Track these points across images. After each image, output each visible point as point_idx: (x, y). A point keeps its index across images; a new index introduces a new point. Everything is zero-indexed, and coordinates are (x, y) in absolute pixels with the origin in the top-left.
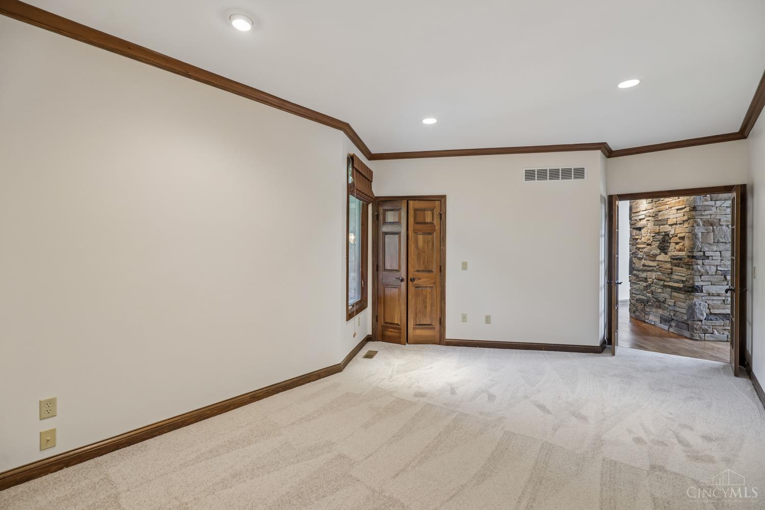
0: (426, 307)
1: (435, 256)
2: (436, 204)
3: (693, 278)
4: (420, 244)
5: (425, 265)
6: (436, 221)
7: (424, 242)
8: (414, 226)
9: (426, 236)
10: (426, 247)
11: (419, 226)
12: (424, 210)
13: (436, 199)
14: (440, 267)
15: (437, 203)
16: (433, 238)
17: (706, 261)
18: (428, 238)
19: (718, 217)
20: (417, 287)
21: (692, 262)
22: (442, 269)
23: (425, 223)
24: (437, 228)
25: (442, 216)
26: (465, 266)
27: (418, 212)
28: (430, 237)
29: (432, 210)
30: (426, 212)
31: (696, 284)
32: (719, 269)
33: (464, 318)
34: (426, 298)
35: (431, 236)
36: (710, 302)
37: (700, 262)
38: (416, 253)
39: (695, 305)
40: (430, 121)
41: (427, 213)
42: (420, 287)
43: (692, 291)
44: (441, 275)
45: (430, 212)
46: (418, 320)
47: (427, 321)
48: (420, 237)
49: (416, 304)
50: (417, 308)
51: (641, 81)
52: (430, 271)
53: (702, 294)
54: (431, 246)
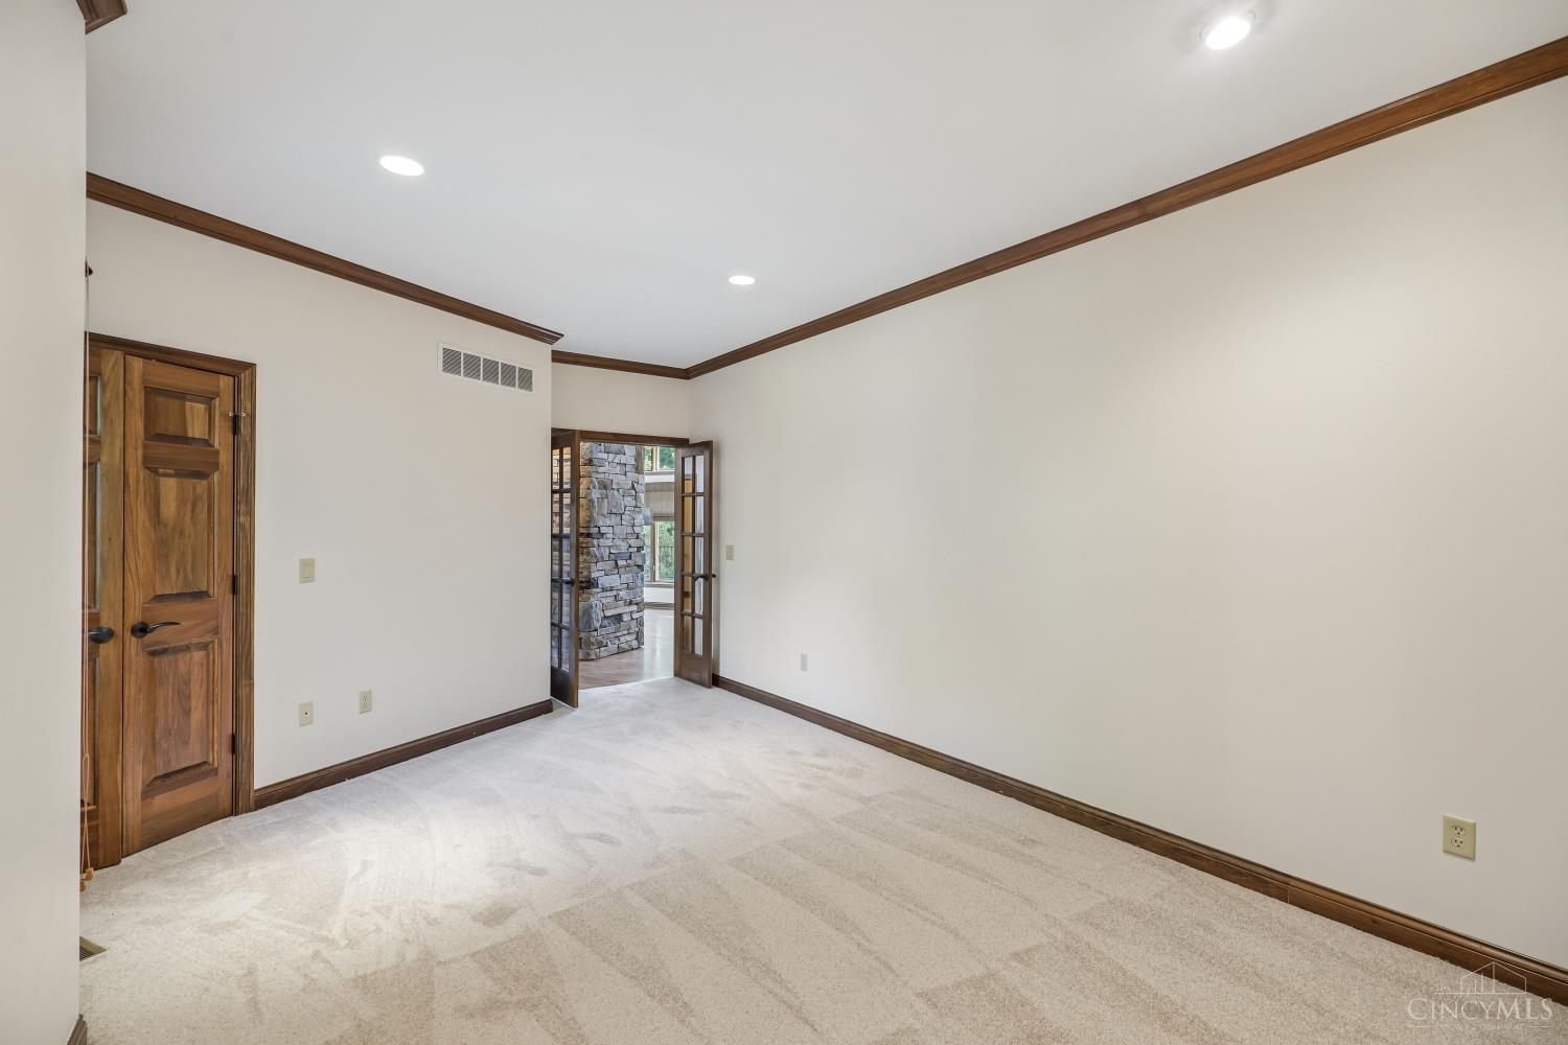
0: (187, 713)
1: (221, 547)
2: (221, 384)
3: (589, 568)
4: (169, 508)
5: (185, 577)
6: (221, 440)
7: (182, 501)
8: (145, 447)
9: (189, 482)
10: (189, 515)
11: (164, 450)
12: (182, 396)
13: (225, 369)
14: (235, 579)
15: (225, 382)
16: (210, 489)
17: (601, 540)
18: (194, 488)
19: (611, 477)
20: (154, 654)
21: (587, 543)
22: (240, 585)
23: (184, 439)
24: (225, 458)
25: (240, 426)
26: (307, 570)
27: (161, 400)
28: (201, 485)
29: (208, 399)
30: (188, 404)
31: (593, 575)
32: (612, 551)
33: (306, 714)
34: (187, 683)
35: (205, 482)
36: (604, 601)
37: (595, 542)
38: (153, 536)
39: (591, 607)
40: (401, 166)
41: (191, 408)
42: (164, 651)
43: (588, 588)
44: (236, 605)
45: (201, 407)
46: (160, 762)
47: (191, 755)
48: (169, 486)
49: (152, 707)
50: (155, 722)
51: (756, 280)
52: (200, 595)
53: (598, 590)
54: (204, 516)
